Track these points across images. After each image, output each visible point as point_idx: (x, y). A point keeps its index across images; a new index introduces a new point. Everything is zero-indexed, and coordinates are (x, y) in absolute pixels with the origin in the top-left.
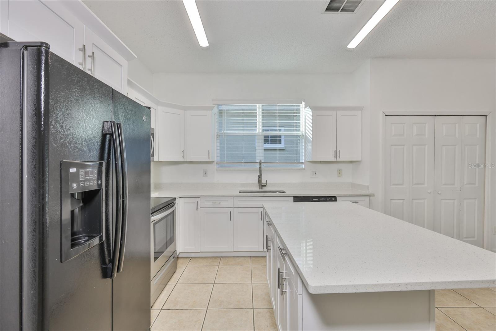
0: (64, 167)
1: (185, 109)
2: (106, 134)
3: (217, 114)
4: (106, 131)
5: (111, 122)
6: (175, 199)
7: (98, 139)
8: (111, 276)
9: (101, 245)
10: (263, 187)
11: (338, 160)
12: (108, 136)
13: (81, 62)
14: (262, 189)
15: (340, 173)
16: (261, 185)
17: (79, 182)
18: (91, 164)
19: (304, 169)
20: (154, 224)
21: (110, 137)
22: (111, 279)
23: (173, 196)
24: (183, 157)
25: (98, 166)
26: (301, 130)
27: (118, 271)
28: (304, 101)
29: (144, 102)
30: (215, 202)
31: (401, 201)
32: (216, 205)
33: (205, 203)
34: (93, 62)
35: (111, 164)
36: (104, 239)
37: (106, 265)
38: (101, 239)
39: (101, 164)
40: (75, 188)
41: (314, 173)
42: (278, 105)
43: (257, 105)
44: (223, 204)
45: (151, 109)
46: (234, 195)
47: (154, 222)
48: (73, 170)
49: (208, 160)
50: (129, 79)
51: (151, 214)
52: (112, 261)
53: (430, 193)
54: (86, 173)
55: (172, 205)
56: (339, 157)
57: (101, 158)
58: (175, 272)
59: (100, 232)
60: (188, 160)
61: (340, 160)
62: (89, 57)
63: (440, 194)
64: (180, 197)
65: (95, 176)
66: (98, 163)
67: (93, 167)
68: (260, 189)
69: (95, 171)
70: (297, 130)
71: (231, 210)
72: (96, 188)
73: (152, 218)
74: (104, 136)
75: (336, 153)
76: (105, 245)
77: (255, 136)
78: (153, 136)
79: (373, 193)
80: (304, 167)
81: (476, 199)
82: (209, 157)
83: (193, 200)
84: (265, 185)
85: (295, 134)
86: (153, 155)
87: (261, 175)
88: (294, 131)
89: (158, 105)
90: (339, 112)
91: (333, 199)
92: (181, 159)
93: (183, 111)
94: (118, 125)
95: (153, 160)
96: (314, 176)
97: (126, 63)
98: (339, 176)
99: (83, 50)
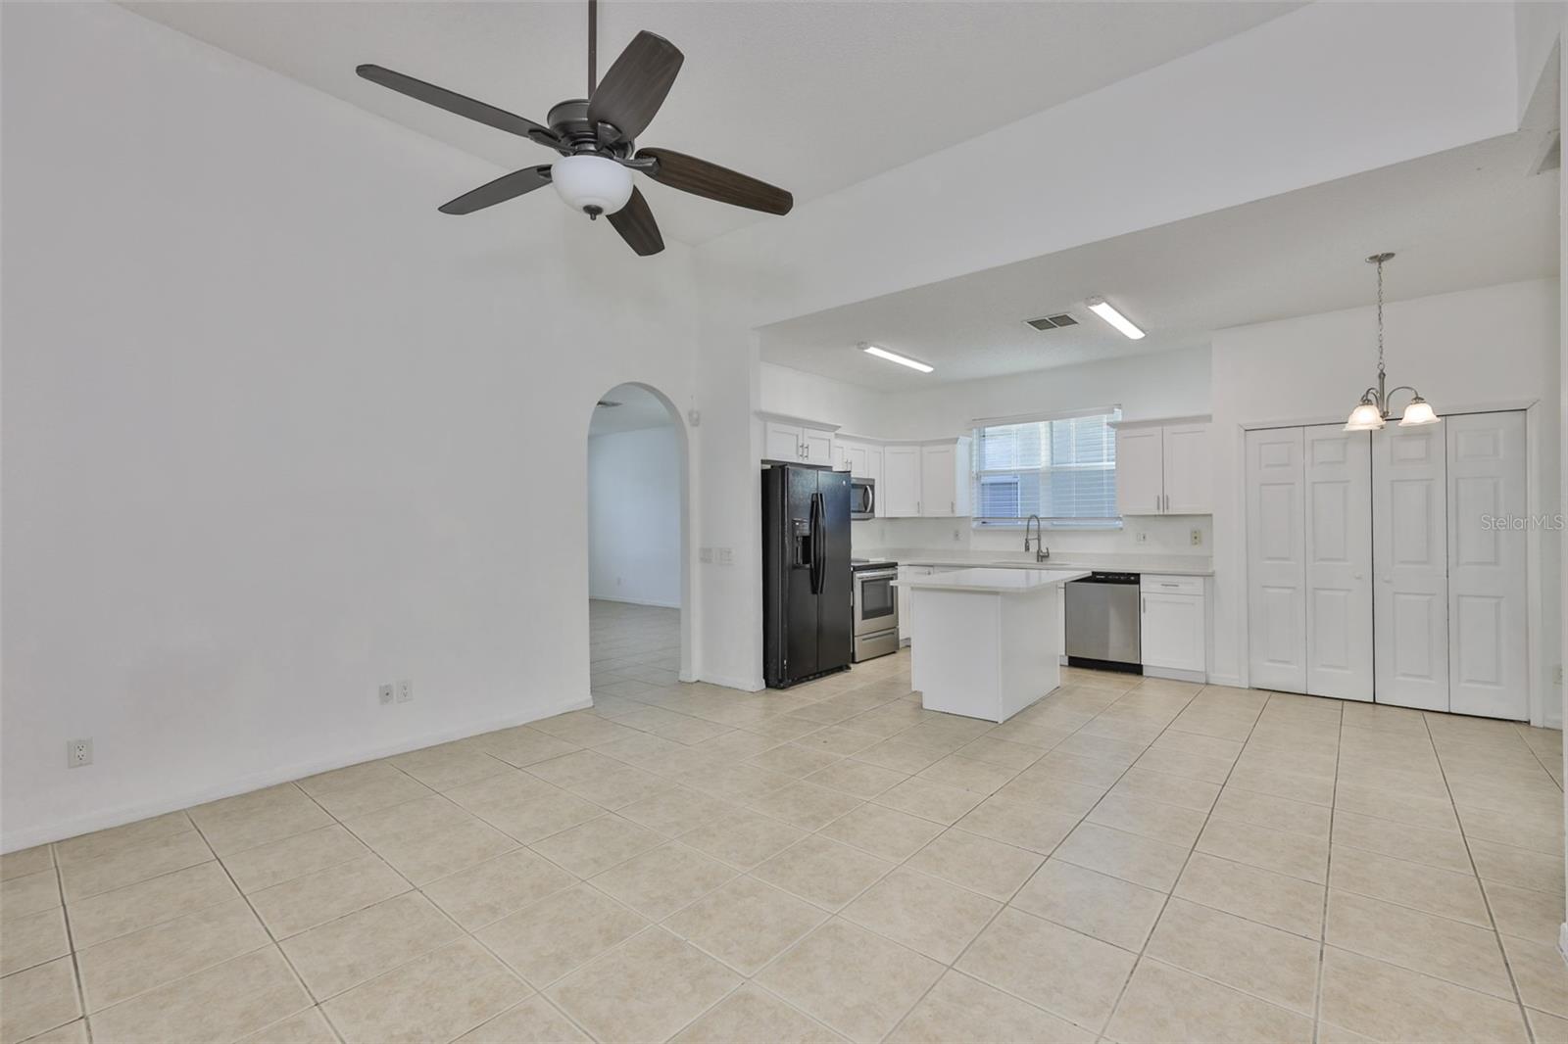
0: (795, 522)
1: (923, 444)
3: (975, 443)
5: (816, 494)
6: (896, 564)
8: (817, 593)
9: (811, 569)
10: (1044, 559)
11: (1166, 513)
13: (801, 454)
14: (1041, 561)
16: (1042, 556)
17: (801, 531)
18: (806, 520)
20: (863, 582)
22: (817, 596)
23: (895, 560)
24: (918, 511)
27: (821, 592)
28: (1119, 409)
29: (863, 449)
31: (1289, 591)
34: (808, 451)
36: (813, 567)
37: (814, 585)
38: (811, 565)
39: (811, 523)
40: (799, 534)
43: (1040, 423)
47: (862, 579)
48: (799, 524)
52: (817, 585)
54: (805, 526)
55: (891, 568)
56: (1167, 508)
57: (811, 516)
58: (894, 653)
59: (811, 561)
64: (907, 564)
65: (809, 528)
67: (807, 522)
68: (1038, 561)
69: (809, 525)
72: (808, 534)
73: (858, 575)
74: (813, 502)
75: (1164, 501)
76: (814, 571)
77: (1039, 473)
78: (872, 487)
79: (1210, 571)
80: (1121, 526)
81: (1502, 597)
82: (953, 511)
83: (926, 570)
84: (1047, 556)
85: (1105, 468)
86: (872, 510)
87: (1039, 540)
88: (1102, 461)
89: (885, 446)
90: (1168, 429)
91: (1133, 579)
92: (917, 515)
93: (918, 448)
94: (821, 495)
95: (874, 517)
96: (1142, 542)
97: (833, 434)
98: (1196, 544)
99: (802, 446)
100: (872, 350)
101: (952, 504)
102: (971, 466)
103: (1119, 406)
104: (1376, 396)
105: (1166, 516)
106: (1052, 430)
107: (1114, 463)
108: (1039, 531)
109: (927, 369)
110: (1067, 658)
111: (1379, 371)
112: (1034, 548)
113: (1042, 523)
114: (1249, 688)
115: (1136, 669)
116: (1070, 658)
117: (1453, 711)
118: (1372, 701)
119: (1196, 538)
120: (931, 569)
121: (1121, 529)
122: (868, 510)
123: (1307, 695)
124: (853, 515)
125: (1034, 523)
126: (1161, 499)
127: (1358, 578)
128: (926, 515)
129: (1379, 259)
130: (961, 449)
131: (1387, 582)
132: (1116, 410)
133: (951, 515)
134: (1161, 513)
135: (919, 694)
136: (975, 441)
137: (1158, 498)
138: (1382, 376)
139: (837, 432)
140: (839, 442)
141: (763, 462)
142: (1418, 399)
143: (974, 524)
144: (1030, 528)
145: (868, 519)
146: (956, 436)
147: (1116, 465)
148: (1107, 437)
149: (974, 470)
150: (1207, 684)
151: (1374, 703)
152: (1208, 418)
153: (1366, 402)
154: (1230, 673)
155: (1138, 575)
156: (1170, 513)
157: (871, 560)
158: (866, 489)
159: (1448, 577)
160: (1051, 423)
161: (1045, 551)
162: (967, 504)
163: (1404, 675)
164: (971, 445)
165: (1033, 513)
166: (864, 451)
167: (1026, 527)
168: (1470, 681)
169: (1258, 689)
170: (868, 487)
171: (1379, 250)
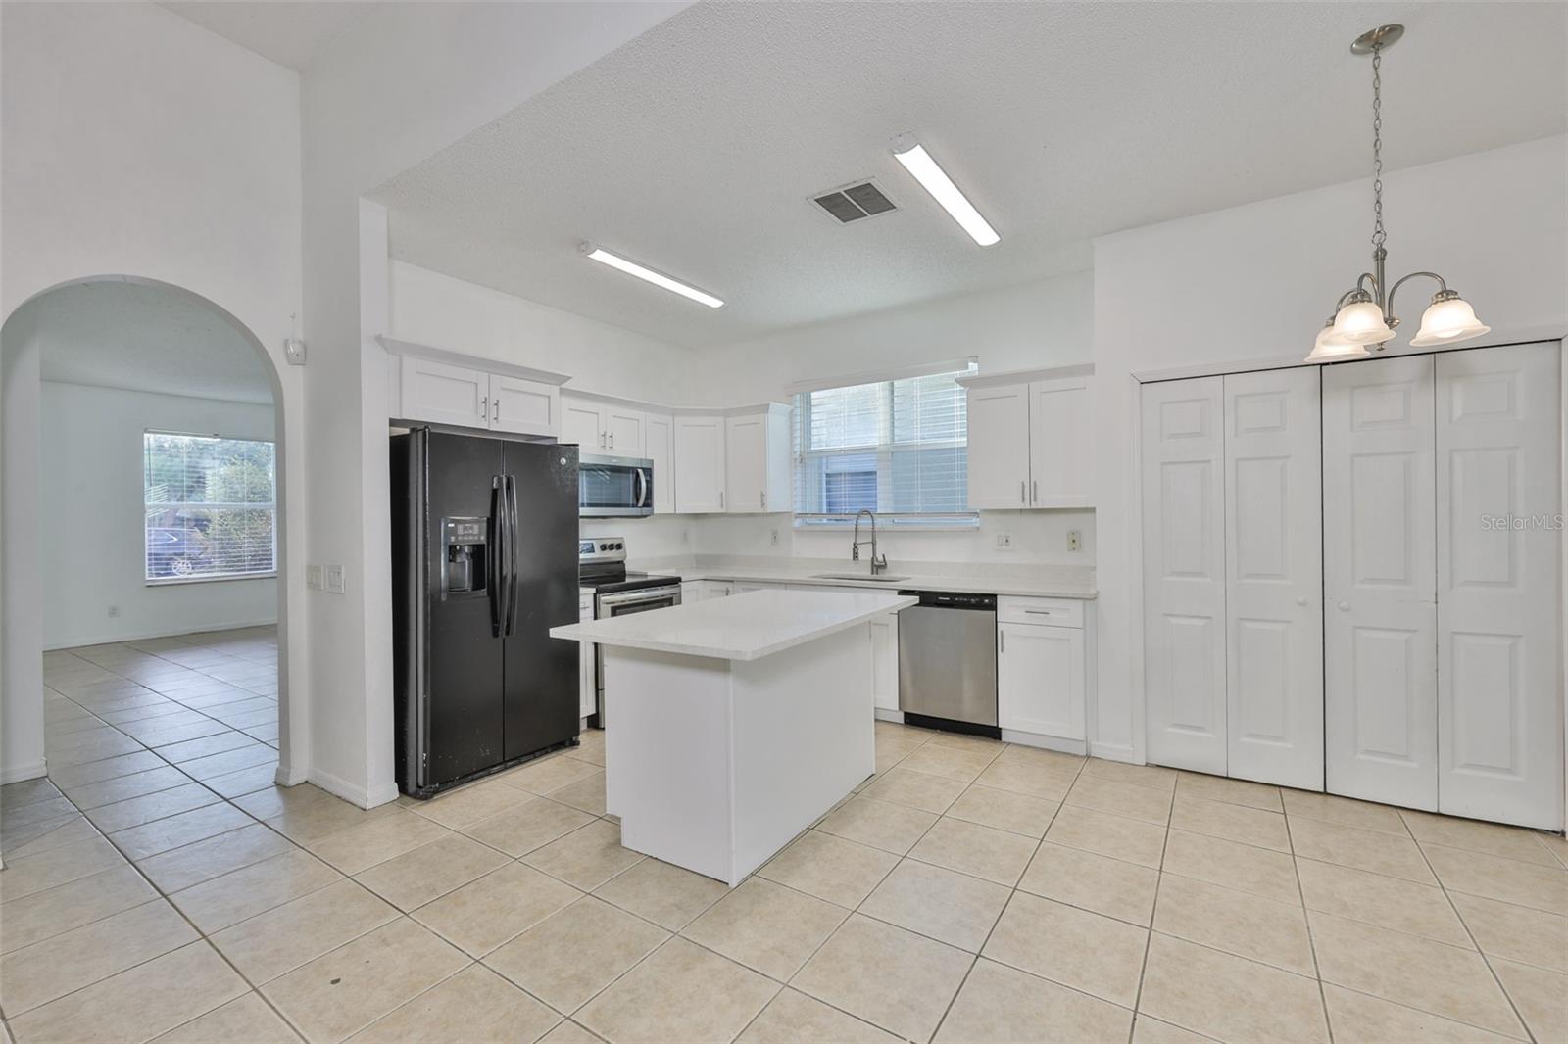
1: (727, 414)
6: (679, 578)
11: (1034, 506)
13: (484, 414)
14: (876, 573)
17: (457, 536)
20: (615, 609)
22: (501, 639)
23: (676, 575)
24: (721, 505)
28: (974, 363)
31: (1202, 622)
34: (498, 411)
35: (498, 518)
41: (1004, 540)
43: (878, 384)
55: (670, 585)
56: (1035, 500)
61: (1039, 505)
64: (703, 579)
68: (873, 573)
74: (494, 491)
75: (1031, 489)
78: (648, 472)
79: (1092, 591)
80: (978, 525)
81: (1520, 636)
82: (763, 505)
83: (724, 586)
84: (883, 566)
85: (954, 446)
86: (648, 504)
87: (874, 543)
89: (673, 415)
90: (1036, 386)
91: (985, 602)
92: (720, 511)
93: (721, 420)
94: (509, 479)
95: (652, 514)
96: (1004, 547)
97: (558, 388)
98: (1074, 550)
99: (486, 404)
100: (599, 255)
101: (763, 495)
102: (792, 445)
103: (975, 359)
104: (1374, 289)
105: (1035, 510)
106: (892, 392)
107: (965, 439)
108: (873, 531)
109: (715, 303)
110: (902, 714)
112: (865, 554)
113: (879, 521)
114: (1147, 765)
115: (993, 733)
116: (906, 714)
117: (1442, 811)
118: (1322, 790)
119: (1074, 541)
120: (729, 585)
121: (978, 528)
122: (641, 503)
123: (1227, 778)
124: (583, 511)
125: (865, 523)
126: (1027, 484)
127: (1303, 605)
128: (732, 511)
129: (1377, 41)
130: (777, 419)
131: (1346, 610)
132: (970, 364)
133: (762, 511)
134: (1028, 507)
135: (616, 821)
136: (798, 411)
137: (1023, 486)
138: (1380, 255)
139: (566, 385)
140: (567, 402)
141: (393, 423)
142: (1447, 294)
143: (797, 523)
144: (860, 528)
145: (645, 516)
146: (766, 402)
147: (968, 440)
148: (957, 399)
149: (797, 448)
150: (1088, 757)
151: (1325, 793)
152: (1089, 369)
153: (1359, 296)
154: (1119, 744)
155: (995, 596)
156: (1040, 507)
157: (649, 573)
158: (638, 475)
159: (1436, 603)
160: (892, 384)
161: (880, 559)
162: (783, 493)
163: (1368, 752)
164: (791, 415)
165: (866, 507)
167: (854, 526)
168: (1468, 766)
169: (1158, 766)
170: (640, 471)
171: (1374, 24)
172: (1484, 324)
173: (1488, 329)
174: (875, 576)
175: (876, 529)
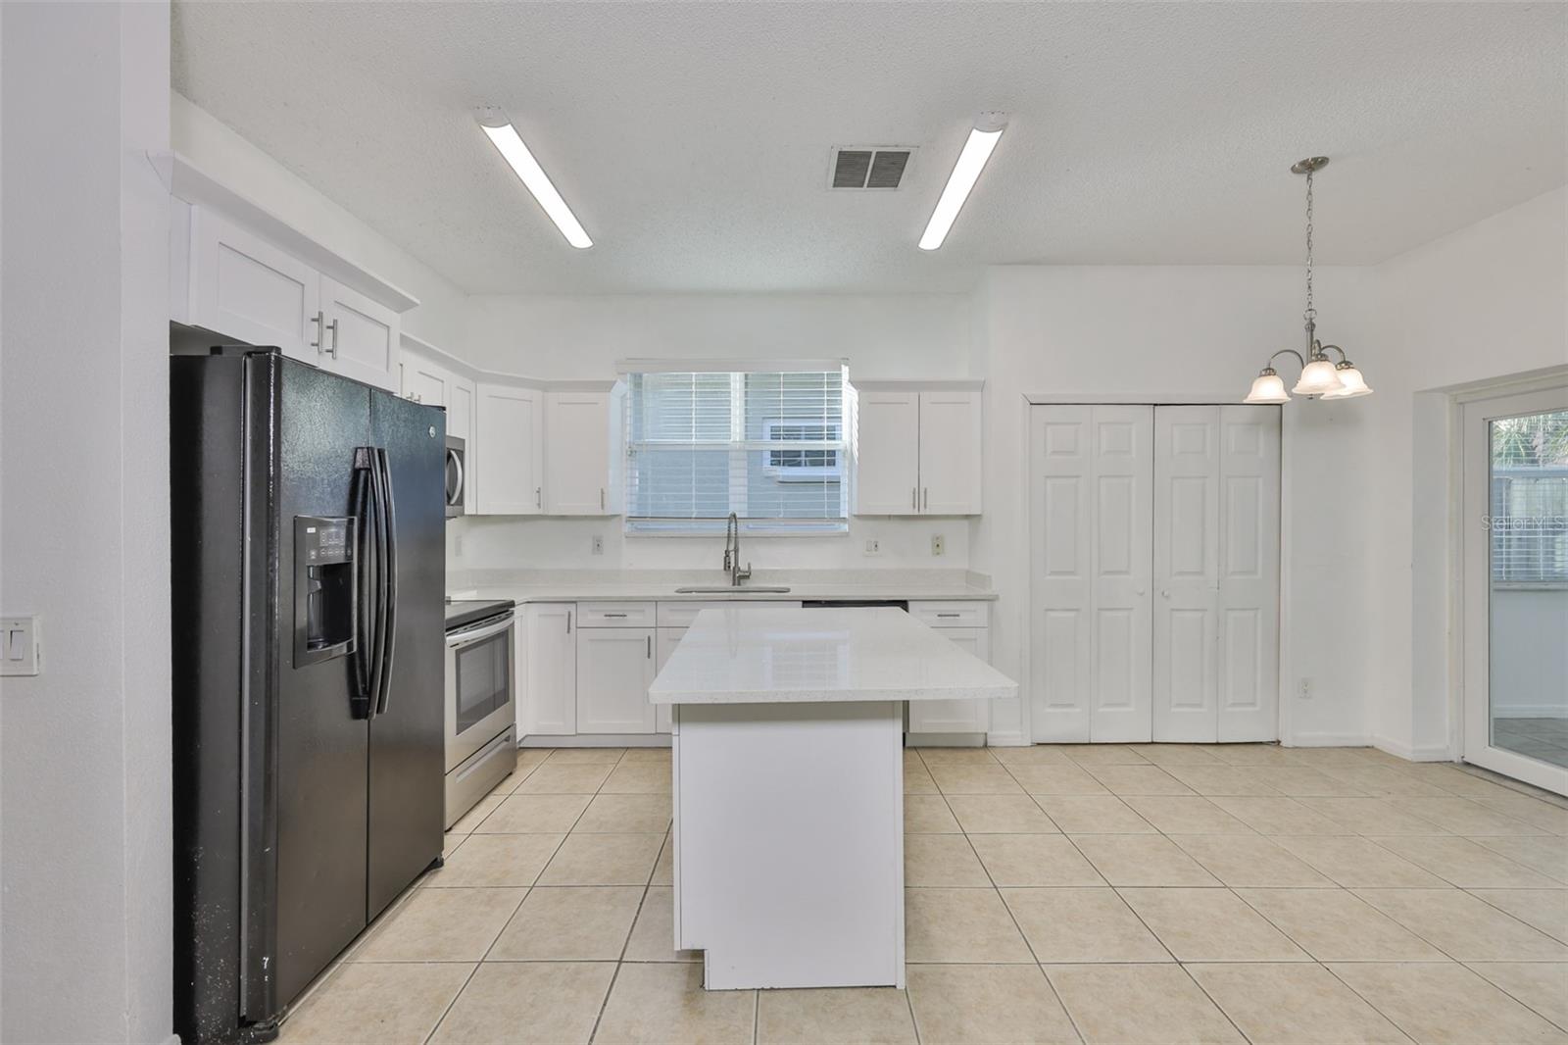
0: (298, 524)
1: (546, 387)
2: (361, 469)
3: (628, 396)
4: (358, 465)
5: (368, 448)
6: (512, 604)
7: (347, 479)
8: (367, 716)
9: (350, 658)
10: (742, 581)
11: (922, 512)
12: (363, 473)
13: (316, 342)
14: (739, 584)
15: (938, 545)
16: (740, 577)
17: (319, 549)
18: (335, 520)
19: (846, 535)
20: (458, 653)
21: (367, 474)
22: (367, 721)
23: (508, 598)
24: (539, 505)
25: (346, 524)
26: (843, 438)
27: (379, 710)
28: (846, 365)
29: (441, 378)
30: (613, 613)
31: (1072, 614)
32: (615, 620)
33: (589, 617)
34: (334, 338)
35: (368, 518)
36: (355, 649)
37: (358, 696)
38: (350, 647)
39: (351, 522)
40: (313, 557)
41: (874, 546)
42: (782, 373)
43: (732, 373)
44: (633, 618)
45: (447, 412)
46: (658, 597)
47: (457, 647)
48: (311, 530)
49: (600, 513)
50: (404, 333)
51: (447, 630)
52: (369, 693)
53: (1142, 594)
54: (329, 536)
55: (503, 615)
56: (925, 506)
57: (351, 511)
58: (511, 774)
59: (349, 635)
60: (551, 513)
61: (928, 512)
62: (329, 327)
63: (1167, 597)
64: (529, 602)
65: (342, 542)
66: (345, 520)
67: (337, 525)
68: (734, 584)
69: (343, 533)
70: (832, 437)
71: (651, 633)
72: (342, 560)
73: (450, 639)
74: (356, 472)
75: (919, 495)
76: (358, 662)
77: (728, 451)
78: (461, 454)
79: (994, 593)
80: (846, 530)
81: (1259, 609)
82: (603, 506)
84: (747, 575)
85: (826, 448)
86: (463, 498)
87: (736, 551)
88: (822, 439)
89: (476, 380)
90: (926, 396)
92: (535, 511)
93: (539, 393)
94: (381, 453)
95: (463, 513)
96: (873, 552)
98: (938, 554)
99: (318, 320)
101: (602, 493)
102: (624, 435)
103: (846, 361)
105: (925, 516)
108: (736, 536)
111: (1306, 322)
114: (1030, 745)
117: (1219, 741)
118: (1150, 740)
120: (572, 608)
121: (847, 533)
122: (456, 496)
123: (1090, 744)
126: (917, 491)
127: (1140, 594)
128: (553, 511)
129: (1310, 167)
130: (615, 403)
132: (841, 366)
134: (916, 514)
136: (629, 394)
137: (914, 493)
138: (1310, 328)
143: (628, 528)
146: (608, 379)
149: (628, 439)
150: (985, 747)
151: (1152, 743)
152: (979, 385)
154: (1010, 732)
155: (904, 602)
156: (928, 513)
159: (1218, 589)
160: (746, 376)
161: (744, 568)
162: (621, 491)
163: (1176, 705)
166: (442, 382)
167: (727, 533)
168: (1234, 705)
169: (1039, 744)
170: (453, 453)
171: (1310, 156)
172: (1369, 387)
173: (1371, 391)
174: (736, 587)
175: (739, 535)
